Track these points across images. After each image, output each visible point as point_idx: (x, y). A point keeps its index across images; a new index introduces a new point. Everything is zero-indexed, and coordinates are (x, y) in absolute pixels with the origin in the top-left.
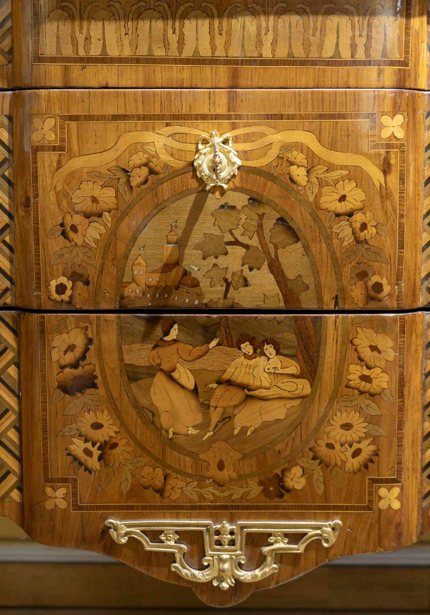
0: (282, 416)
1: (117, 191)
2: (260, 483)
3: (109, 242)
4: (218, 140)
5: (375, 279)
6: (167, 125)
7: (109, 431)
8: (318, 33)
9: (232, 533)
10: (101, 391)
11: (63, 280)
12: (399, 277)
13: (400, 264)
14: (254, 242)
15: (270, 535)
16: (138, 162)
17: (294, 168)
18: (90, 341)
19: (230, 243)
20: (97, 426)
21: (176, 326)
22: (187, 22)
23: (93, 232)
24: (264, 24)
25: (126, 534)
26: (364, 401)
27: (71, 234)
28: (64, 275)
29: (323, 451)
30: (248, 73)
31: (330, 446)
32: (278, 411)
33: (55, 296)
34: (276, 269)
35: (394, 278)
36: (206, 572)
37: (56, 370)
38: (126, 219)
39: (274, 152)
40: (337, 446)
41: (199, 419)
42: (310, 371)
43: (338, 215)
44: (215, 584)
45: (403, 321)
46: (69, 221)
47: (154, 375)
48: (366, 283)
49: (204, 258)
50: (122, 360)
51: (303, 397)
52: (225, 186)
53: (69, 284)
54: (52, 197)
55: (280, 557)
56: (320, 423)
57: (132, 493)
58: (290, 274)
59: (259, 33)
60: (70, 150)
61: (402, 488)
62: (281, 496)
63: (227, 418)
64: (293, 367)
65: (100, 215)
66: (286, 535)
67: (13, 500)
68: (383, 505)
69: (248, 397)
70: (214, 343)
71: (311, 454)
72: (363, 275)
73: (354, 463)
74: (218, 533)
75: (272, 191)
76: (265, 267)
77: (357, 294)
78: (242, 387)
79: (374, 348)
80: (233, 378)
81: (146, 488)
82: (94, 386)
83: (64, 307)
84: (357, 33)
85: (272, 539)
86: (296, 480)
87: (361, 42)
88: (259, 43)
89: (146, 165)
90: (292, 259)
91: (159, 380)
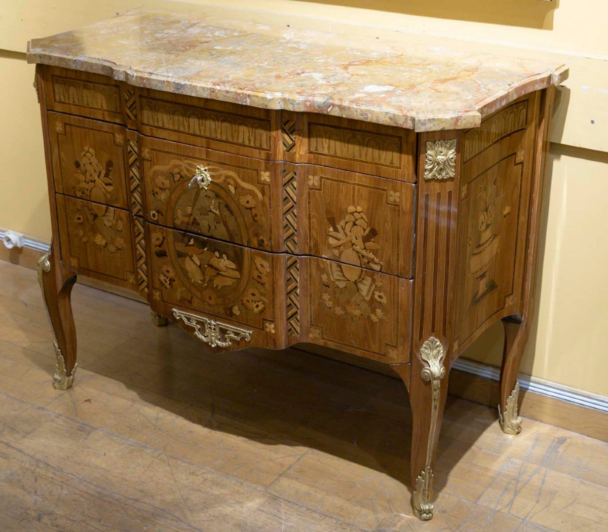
0: (230, 284)
1: (170, 181)
2: (224, 309)
3: (168, 202)
4: (203, 169)
5: (261, 237)
6: (186, 159)
7: (172, 274)
8: (236, 132)
9: (214, 325)
10: (169, 258)
11: (154, 212)
12: (270, 239)
13: (271, 233)
14: (217, 212)
15: (228, 330)
16: (177, 172)
17: (230, 186)
18: (164, 238)
19: (209, 211)
20: (168, 271)
21: (192, 239)
22: (190, 119)
23: (163, 196)
24: (217, 124)
25: (179, 316)
26: (259, 286)
27: (156, 195)
28: (155, 211)
29: (245, 301)
30: (213, 144)
31: (248, 301)
32: (229, 282)
33: (152, 218)
34: (225, 225)
35: (268, 239)
36: (206, 338)
37: (154, 247)
38: (174, 193)
39: (223, 178)
40: (250, 301)
41: (202, 278)
42: (240, 268)
43: (247, 208)
44: (210, 344)
45: (272, 256)
46: (155, 191)
47: (186, 257)
48: (258, 238)
49: (201, 215)
50: (175, 248)
51: (237, 279)
52: (206, 188)
53: (157, 214)
54: (149, 179)
55: (232, 340)
56: (244, 290)
57: (181, 301)
58: (231, 228)
59: (216, 129)
60: (154, 162)
61: (275, 325)
62: (231, 316)
63: (211, 280)
64: (233, 266)
65: (165, 190)
66: (234, 332)
67: (145, 292)
68: (268, 330)
69: (218, 274)
70: (206, 249)
71: (241, 303)
72: (257, 235)
73: (256, 310)
74: (210, 324)
75: (222, 193)
76: (222, 224)
77: (255, 242)
78: (216, 269)
79: (262, 266)
80: (213, 264)
81: (185, 300)
82: (166, 256)
83: (156, 223)
84: (251, 135)
85: (228, 332)
86: (236, 310)
87: (252, 139)
88: (216, 132)
89: (179, 173)
90: (231, 222)
91: (188, 259)
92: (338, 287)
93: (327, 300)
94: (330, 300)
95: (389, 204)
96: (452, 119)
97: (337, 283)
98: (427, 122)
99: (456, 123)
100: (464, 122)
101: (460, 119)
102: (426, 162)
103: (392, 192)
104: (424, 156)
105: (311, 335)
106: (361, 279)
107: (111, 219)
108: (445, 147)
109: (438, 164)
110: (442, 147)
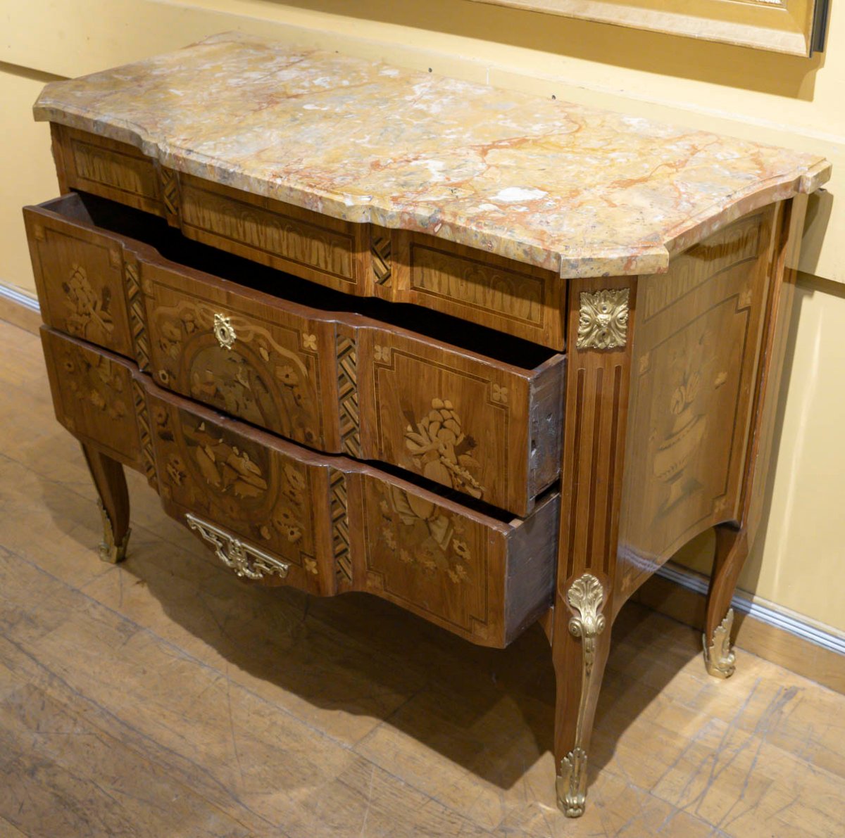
1: (181, 332)
2: (250, 527)
3: (181, 360)
4: (224, 319)
5: (308, 430)
6: (201, 302)
7: (181, 467)
9: (240, 547)
10: (175, 444)
11: (164, 372)
12: (321, 433)
13: (321, 424)
14: (247, 385)
15: (257, 558)
16: (190, 319)
17: (262, 349)
19: (235, 381)
21: (204, 423)
23: (174, 351)
25: (195, 525)
26: (293, 505)
27: (164, 349)
28: (165, 369)
29: (276, 524)
31: (279, 523)
32: (254, 493)
33: (162, 380)
34: (257, 401)
36: (231, 563)
37: (156, 425)
38: (187, 349)
39: (251, 336)
41: (219, 480)
43: (286, 385)
46: (163, 342)
47: (196, 446)
49: (225, 385)
50: (183, 432)
51: (264, 490)
52: (229, 348)
53: (167, 376)
54: (154, 325)
55: (263, 572)
56: (274, 507)
58: (267, 410)
60: (158, 301)
61: (317, 563)
62: (260, 539)
63: (231, 486)
64: (257, 471)
65: (175, 343)
66: (264, 562)
68: (308, 568)
70: (221, 440)
71: (271, 524)
72: (302, 425)
73: (291, 538)
74: (233, 544)
75: (251, 358)
76: (254, 401)
77: (300, 434)
78: (236, 471)
80: (232, 464)
81: (201, 505)
85: (257, 560)
89: (193, 321)
90: (266, 401)
91: (199, 450)
92: (403, 523)
93: (390, 539)
94: (393, 539)
95: (492, 403)
96: (622, 259)
97: (402, 517)
98: (580, 263)
99: (627, 267)
100: (640, 264)
101: (634, 260)
102: (580, 323)
103: (496, 387)
104: (577, 313)
105: (369, 583)
106: (433, 518)
107: (108, 372)
108: (612, 301)
109: (599, 326)
110: (605, 301)
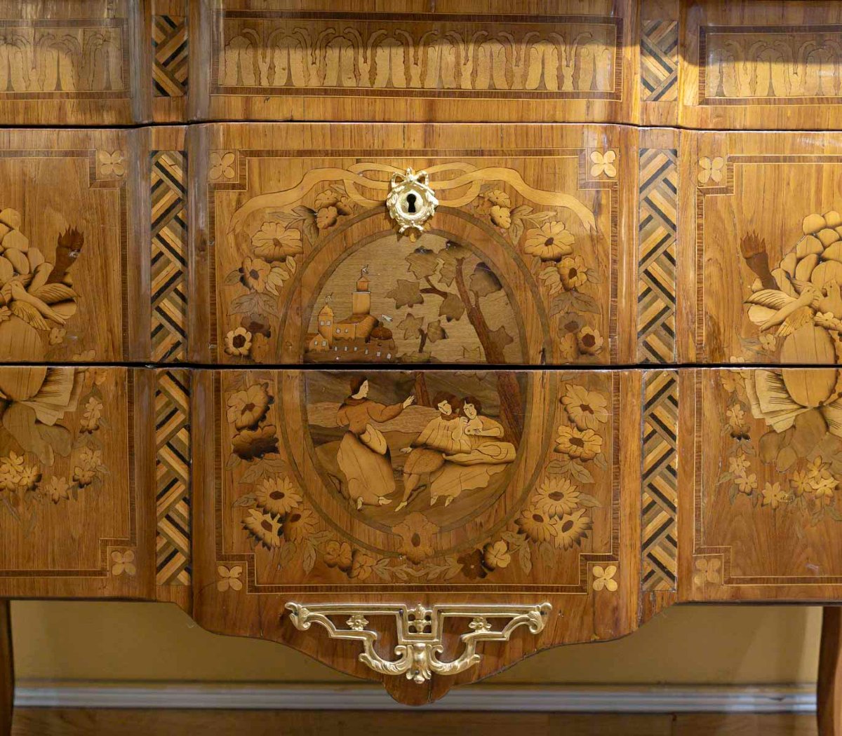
0: (484, 485)
1: (302, 233)
2: (460, 560)
3: (292, 291)
4: (413, 177)
5: (586, 330)
6: (358, 161)
7: (291, 501)
8: (522, 63)
9: (428, 618)
10: (283, 455)
11: (242, 331)
12: (612, 329)
13: (613, 313)
14: (453, 290)
15: (471, 619)
16: (326, 202)
17: (496, 209)
18: (271, 399)
19: (426, 291)
20: (277, 495)
21: (366, 383)
22: (379, 51)
23: (276, 278)
24: (463, 53)
25: (309, 618)
26: (575, 467)
27: (251, 281)
28: (242, 325)
29: (530, 524)
30: (446, 106)
31: (538, 518)
32: (479, 479)
33: (232, 349)
34: (477, 320)
35: (606, 330)
36: (399, 663)
37: (232, 431)
38: (312, 264)
39: (474, 191)
40: (546, 519)
41: (392, 487)
42: (515, 434)
43: (544, 260)
44: (409, 677)
45: (617, 375)
46: (249, 267)
47: (341, 438)
48: (576, 335)
49: (398, 307)
50: (306, 420)
51: (507, 463)
52: (421, 228)
53: (248, 336)
54: (231, 238)
55: (483, 646)
56: (527, 491)
57: (317, 572)
58: (493, 325)
59: (458, 64)
60: (251, 187)
61: (619, 568)
62: (483, 575)
63: (422, 487)
64: (496, 429)
65: (283, 260)
66: (489, 620)
67: (180, 584)
68: (597, 585)
69: (446, 463)
70: (409, 401)
71: (517, 528)
72: (572, 327)
73: (565, 538)
74: (412, 617)
75: (471, 233)
76: (465, 318)
77: (566, 349)
78: (440, 451)
79: (585, 408)
80: (429, 441)
81: (331, 566)
82: (275, 450)
83: (242, 362)
84: (564, 63)
85: (473, 625)
86: (499, 557)
87: (568, 73)
88: (458, 74)
89: (334, 205)
90: (495, 308)
91: (348, 443)
93: (742, 473)
105: (697, 580)
107: (64, 398)
